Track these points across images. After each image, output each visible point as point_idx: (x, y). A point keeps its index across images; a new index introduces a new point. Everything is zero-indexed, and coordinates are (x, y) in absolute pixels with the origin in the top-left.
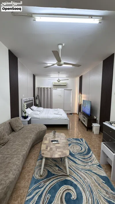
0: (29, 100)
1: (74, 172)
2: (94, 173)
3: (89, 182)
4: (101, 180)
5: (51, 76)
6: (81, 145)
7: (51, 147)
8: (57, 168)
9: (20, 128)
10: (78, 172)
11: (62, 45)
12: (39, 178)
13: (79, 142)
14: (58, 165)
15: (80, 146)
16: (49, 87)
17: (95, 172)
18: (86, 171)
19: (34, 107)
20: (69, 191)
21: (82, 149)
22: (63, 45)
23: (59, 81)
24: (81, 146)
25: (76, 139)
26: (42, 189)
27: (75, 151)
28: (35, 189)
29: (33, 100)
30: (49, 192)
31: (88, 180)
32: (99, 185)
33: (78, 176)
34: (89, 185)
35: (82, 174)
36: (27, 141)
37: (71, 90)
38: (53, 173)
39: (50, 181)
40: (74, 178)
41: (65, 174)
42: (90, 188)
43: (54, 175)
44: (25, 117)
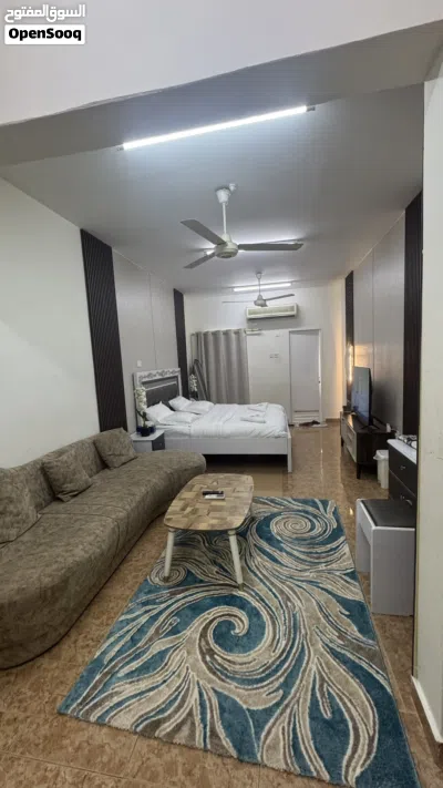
0: (158, 377)
1: (261, 580)
2: (322, 589)
3: (297, 609)
4: (339, 608)
5: (236, 290)
6: (315, 516)
7: (197, 506)
8: (216, 569)
9: (123, 459)
10: (272, 583)
11: (227, 188)
12: (161, 583)
13: (310, 509)
14: (220, 561)
15: (310, 521)
16: (234, 328)
17: (329, 587)
18: (299, 583)
19: (180, 402)
20: (232, 619)
21: (311, 530)
22: (232, 188)
23: (260, 302)
24: (314, 520)
25: (305, 502)
26: (163, 606)
27: (287, 533)
28: (145, 604)
29: (177, 377)
30: (178, 613)
31: (298, 603)
32: (326, 617)
33: (271, 590)
34: (294, 616)
35: (286, 589)
36: (135, 489)
37: (314, 332)
38: (201, 577)
39: (187, 593)
40: (257, 594)
41: (233, 583)
42: (295, 620)
43: (201, 581)
44: (145, 431)
